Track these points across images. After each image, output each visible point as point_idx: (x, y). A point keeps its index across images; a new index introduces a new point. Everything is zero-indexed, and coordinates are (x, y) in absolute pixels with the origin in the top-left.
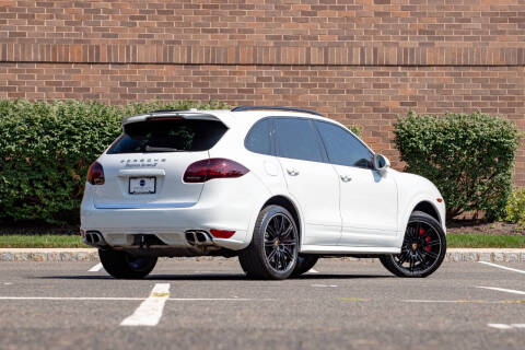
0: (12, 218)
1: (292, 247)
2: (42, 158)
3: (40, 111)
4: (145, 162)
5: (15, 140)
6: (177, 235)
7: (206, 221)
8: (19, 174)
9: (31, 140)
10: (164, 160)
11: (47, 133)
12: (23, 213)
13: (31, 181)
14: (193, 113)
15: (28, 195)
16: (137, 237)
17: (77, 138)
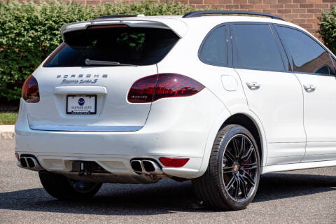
0: (6, 98)
1: (253, 171)
2: (29, 50)
3: (27, 10)
4: (84, 78)
5: (5, 35)
6: (121, 163)
7: (154, 147)
8: (10, 62)
9: (19, 34)
10: (105, 76)
11: (32, 29)
12: (14, 94)
13: (20, 68)
14: (140, 20)
15: (18, 80)
16: (76, 164)
17: (56, 32)
